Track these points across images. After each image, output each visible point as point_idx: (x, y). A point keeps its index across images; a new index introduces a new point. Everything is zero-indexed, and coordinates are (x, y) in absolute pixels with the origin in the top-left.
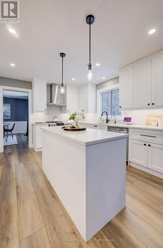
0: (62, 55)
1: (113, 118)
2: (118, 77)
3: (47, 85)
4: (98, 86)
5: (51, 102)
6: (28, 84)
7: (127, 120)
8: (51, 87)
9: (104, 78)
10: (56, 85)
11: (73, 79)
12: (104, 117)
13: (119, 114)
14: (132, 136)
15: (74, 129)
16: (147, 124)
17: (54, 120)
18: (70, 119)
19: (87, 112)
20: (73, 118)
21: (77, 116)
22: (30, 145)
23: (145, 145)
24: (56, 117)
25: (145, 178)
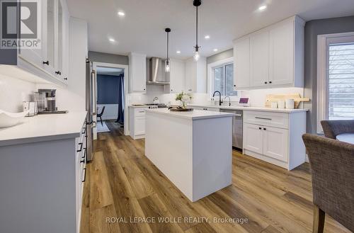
0: (168, 30)
1: (227, 99)
2: (232, 49)
3: (147, 59)
4: (210, 59)
5: (151, 79)
6: (125, 59)
7: (244, 101)
8: (150, 61)
9: (216, 50)
10: (156, 58)
11: (178, 52)
12: (217, 98)
13: (236, 94)
14: (247, 119)
15: (180, 109)
16: (266, 106)
17: (155, 103)
18: (177, 99)
19: (195, 92)
20: (179, 98)
21: (184, 97)
22: (127, 133)
23: (260, 128)
24: (156, 98)
25: (259, 165)
